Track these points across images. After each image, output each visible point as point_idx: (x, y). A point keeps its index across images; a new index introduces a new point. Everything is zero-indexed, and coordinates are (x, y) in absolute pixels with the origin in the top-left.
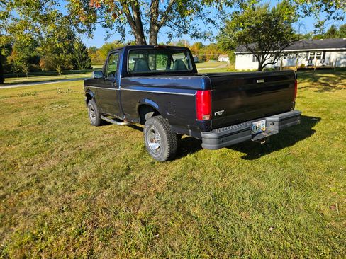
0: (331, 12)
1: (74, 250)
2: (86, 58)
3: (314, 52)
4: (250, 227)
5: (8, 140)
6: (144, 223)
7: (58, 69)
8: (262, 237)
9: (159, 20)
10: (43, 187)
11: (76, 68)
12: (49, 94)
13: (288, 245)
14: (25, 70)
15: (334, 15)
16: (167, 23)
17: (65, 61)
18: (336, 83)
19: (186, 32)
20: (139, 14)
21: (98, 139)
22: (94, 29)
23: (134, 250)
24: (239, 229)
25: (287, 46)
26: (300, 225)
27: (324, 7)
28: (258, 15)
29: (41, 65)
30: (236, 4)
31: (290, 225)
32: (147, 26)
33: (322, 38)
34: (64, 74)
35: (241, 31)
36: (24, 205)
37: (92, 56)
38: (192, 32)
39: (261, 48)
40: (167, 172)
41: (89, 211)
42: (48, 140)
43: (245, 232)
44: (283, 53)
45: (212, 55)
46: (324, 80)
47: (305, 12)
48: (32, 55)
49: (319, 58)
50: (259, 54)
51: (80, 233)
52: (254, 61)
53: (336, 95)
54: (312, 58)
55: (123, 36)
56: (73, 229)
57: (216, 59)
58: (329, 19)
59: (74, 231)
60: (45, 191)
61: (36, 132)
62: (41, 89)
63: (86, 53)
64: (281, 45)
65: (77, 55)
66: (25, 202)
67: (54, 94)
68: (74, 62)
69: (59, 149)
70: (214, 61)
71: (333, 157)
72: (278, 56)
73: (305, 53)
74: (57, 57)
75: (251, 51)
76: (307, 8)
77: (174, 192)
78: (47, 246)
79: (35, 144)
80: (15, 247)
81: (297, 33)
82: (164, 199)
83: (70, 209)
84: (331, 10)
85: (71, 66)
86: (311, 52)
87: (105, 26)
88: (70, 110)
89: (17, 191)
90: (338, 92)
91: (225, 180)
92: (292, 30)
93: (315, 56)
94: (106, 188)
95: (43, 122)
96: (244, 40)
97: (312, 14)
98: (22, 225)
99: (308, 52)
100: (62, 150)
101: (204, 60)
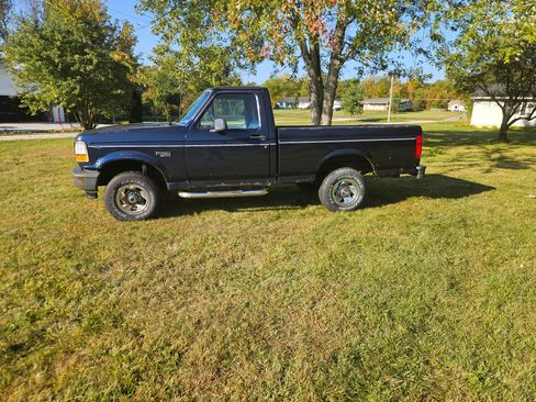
45: (438, 99)
48: (172, 92)
55: (295, 71)
57: (444, 107)
70: (439, 111)
96: (481, 80)
101: (422, 107)
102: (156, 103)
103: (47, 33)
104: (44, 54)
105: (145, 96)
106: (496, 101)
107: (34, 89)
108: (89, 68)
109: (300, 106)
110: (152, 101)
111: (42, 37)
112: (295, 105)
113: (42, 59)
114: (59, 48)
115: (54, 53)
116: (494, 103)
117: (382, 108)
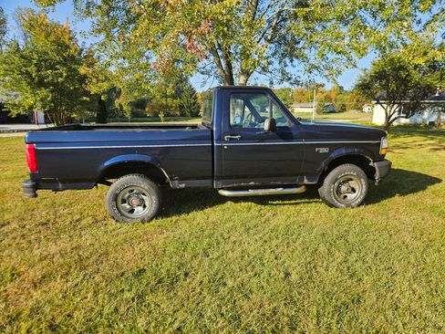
2: (194, 103)
7: (161, 115)
11: (182, 115)
14: (128, 115)
17: (171, 107)
29: (147, 109)
45: (355, 102)
48: (141, 98)
57: (360, 109)
63: (196, 98)
65: (186, 100)
68: (181, 108)
70: (356, 112)
85: (178, 113)
101: (343, 109)
102: (124, 108)
103: (26, 53)
104: (23, 69)
105: (117, 103)
106: (381, 104)
107: (16, 96)
108: (60, 80)
111: (22, 57)
113: (22, 73)
114: (36, 65)
115: (32, 69)
116: (379, 106)
117: (309, 110)
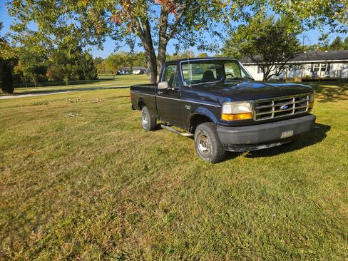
0: (335, 26)
1: (109, 230)
2: (92, 69)
3: (319, 63)
4: (257, 214)
5: (31, 145)
6: (166, 211)
7: (66, 80)
8: (266, 221)
9: (167, 33)
10: (73, 183)
11: (82, 78)
12: (60, 103)
13: (288, 226)
14: (33, 80)
15: (337, 28)
16: (175, 36)
17: (71, 72)
18: (339, 94)
19: (192, 45)
20: (148, 27)
21: (115, 144)
22: (104, 40)
23: (159, 230)
24: (247, 215)
25: (292, 58)
26: (299, 212)
27: (327, 20)
28: (263, 27)
29: (47, 75)
30: (242, 18)
31: (290, 213)
32: (155, 39)
33: (326, 49)
34: (72, 84)
35: (246, 43)
36: (59, 198)
37: (98, 67)
38: (199, 44)
39: (266, 59)
40: (181, 172)
41: (117, 202)
42: (68, 144)
43: (253, 217)
44: (288, 64)
46: (327, 90)
47: (309, 26)
48: (39, 65)
49: (323, 70)
50: (264, 66)
51: (112, 218)
52: (258, 72)
53: (339, 105)
54: (316, 70)
56: (106, 215)
58: (333, 31)
59: (107, 217)
60: (76, 187)
61: (56, 138)
62: (51, 98)
63: (92, 64)
64: (286, 57)
65: (83, 66)
66: (60, 195)
67: (64, 103)
68: (80, 72)
69: (81, 152)
71: (331, 160)
72: (282, 67)
73: (310, 65)
74: (64, 68)
75: (256, 62)
76: (311, 22)
77: (189, 188)
78: (86, 227)
79: (57, 148)
80: (59, 229)
81: (302, 45)
82: (180, 193)
83: (100, 200)
84: (334, 23)
85: (77, 77)
86: (316, 63)
87: (114, 39)
88: (83, 118)
89: (50, 186)
90: (340, 102)
91: (234, 178)
92: (296, 42)
93: (320, 67)
94: (128, 185)
95: (60, 129)
96: (249, 52)
97: (316, 28)
98: (61, 212)
99: (312, 63)
100: (83, 153)
102: (25, 74)
105: (16, 70)
106: (259, 65)
109: (134, 72)
110: (22, 73)
112: (130, 72)
